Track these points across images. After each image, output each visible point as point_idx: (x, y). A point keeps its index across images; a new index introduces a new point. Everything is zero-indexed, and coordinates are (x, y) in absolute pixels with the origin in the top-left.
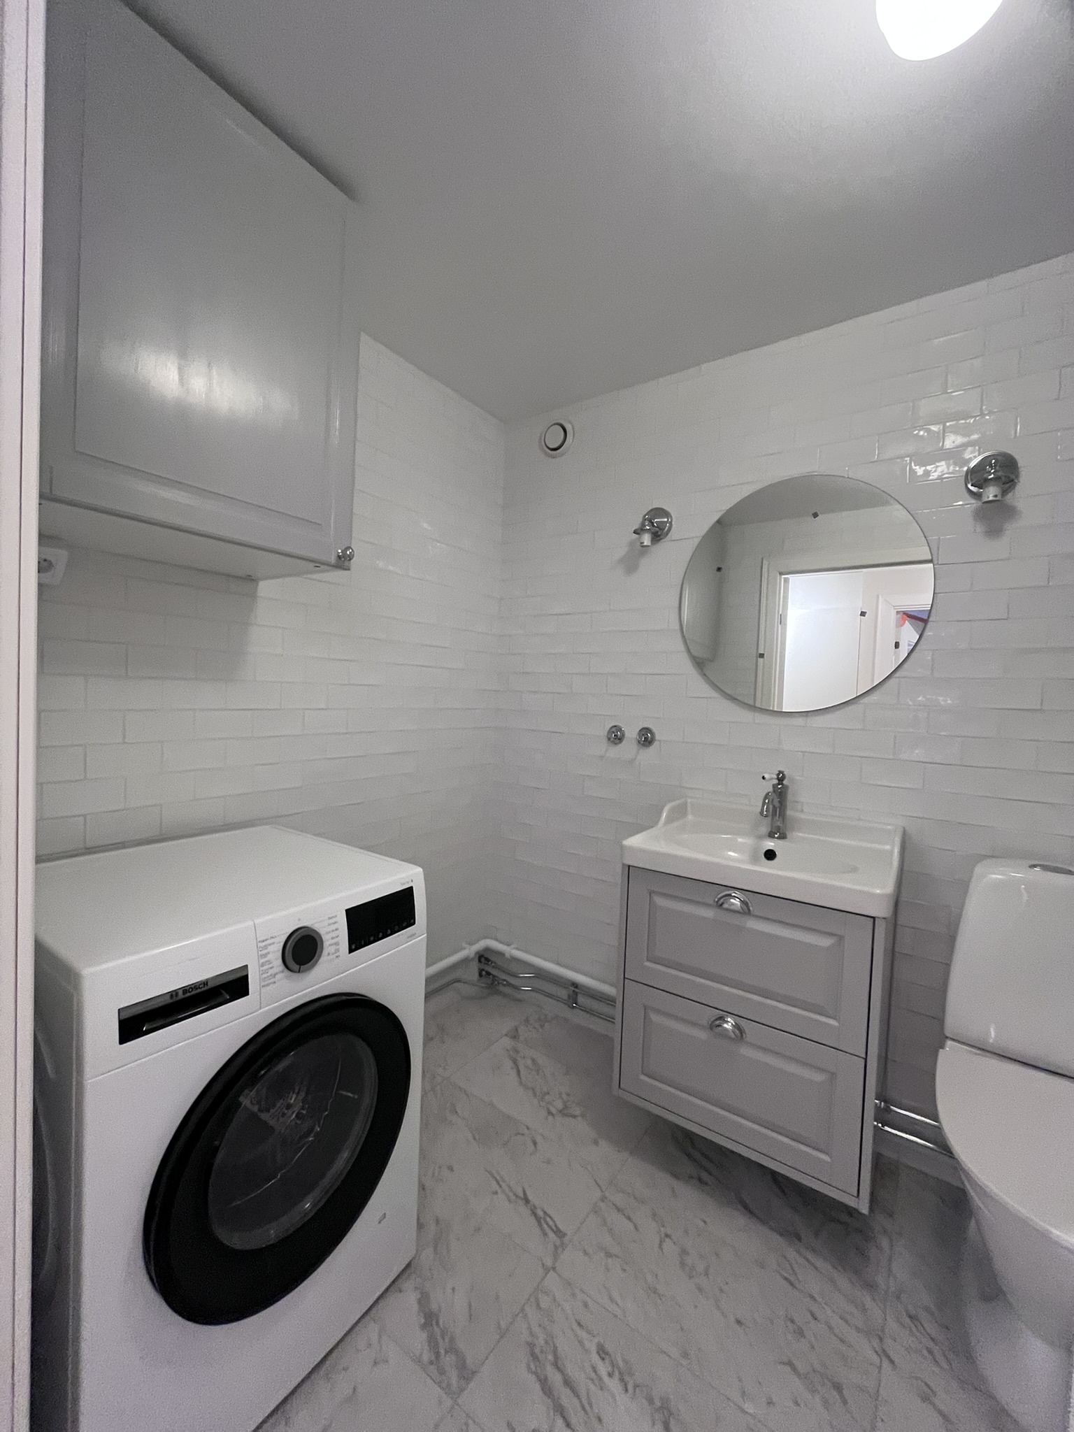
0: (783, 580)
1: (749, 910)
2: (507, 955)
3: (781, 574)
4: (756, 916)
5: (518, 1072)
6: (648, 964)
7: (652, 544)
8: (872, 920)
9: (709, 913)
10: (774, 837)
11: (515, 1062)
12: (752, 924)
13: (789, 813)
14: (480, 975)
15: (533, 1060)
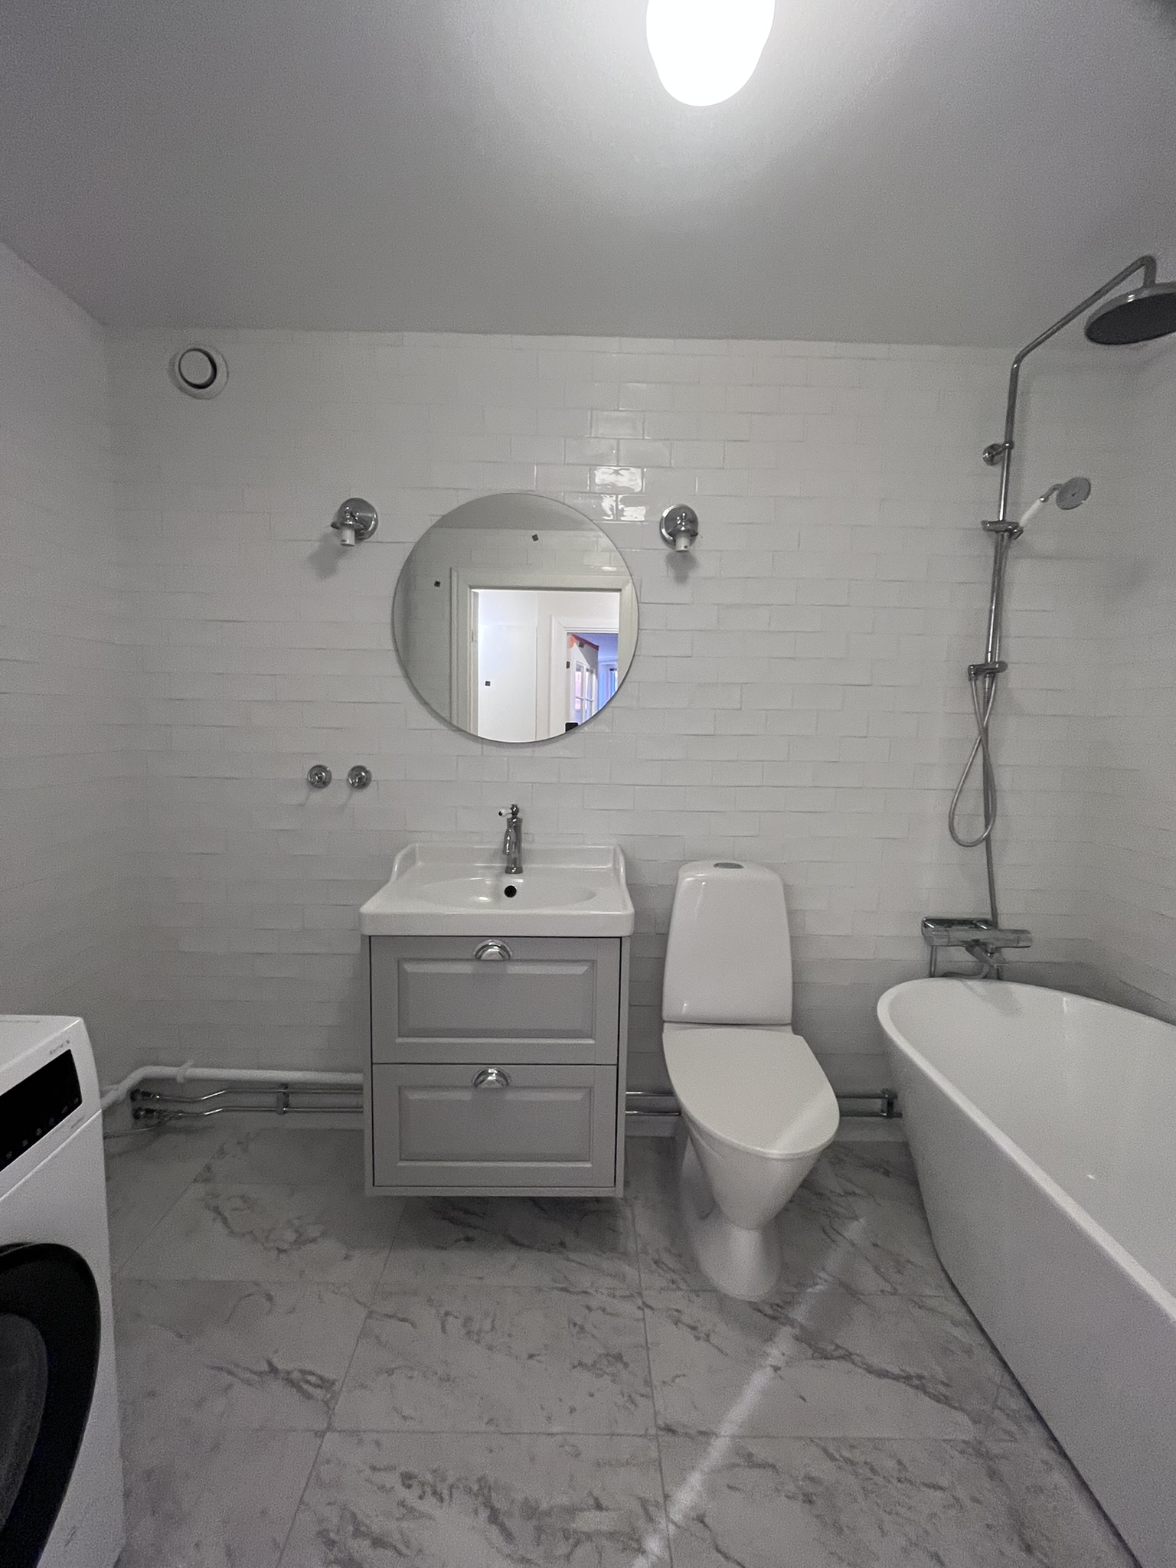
0: (472, 594)
1: (509, 955)
2: (180, 1079)
3: (471, 587)
4: (517, 960)
5: (225, 1221)
6: (399, 1040)
7: (356, 543)
8: (619, 940)
9: (467, 968)
10: (511, 873)
11: (217, 1210)
12: (514, 969)
13: (524, 845)
14: (136, 1116)
15: (243, 1198)
